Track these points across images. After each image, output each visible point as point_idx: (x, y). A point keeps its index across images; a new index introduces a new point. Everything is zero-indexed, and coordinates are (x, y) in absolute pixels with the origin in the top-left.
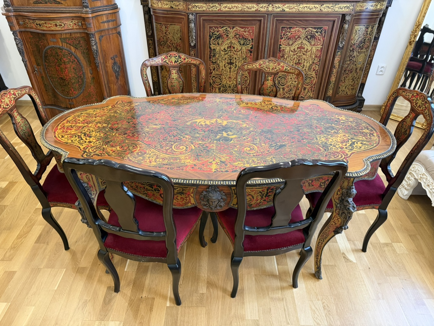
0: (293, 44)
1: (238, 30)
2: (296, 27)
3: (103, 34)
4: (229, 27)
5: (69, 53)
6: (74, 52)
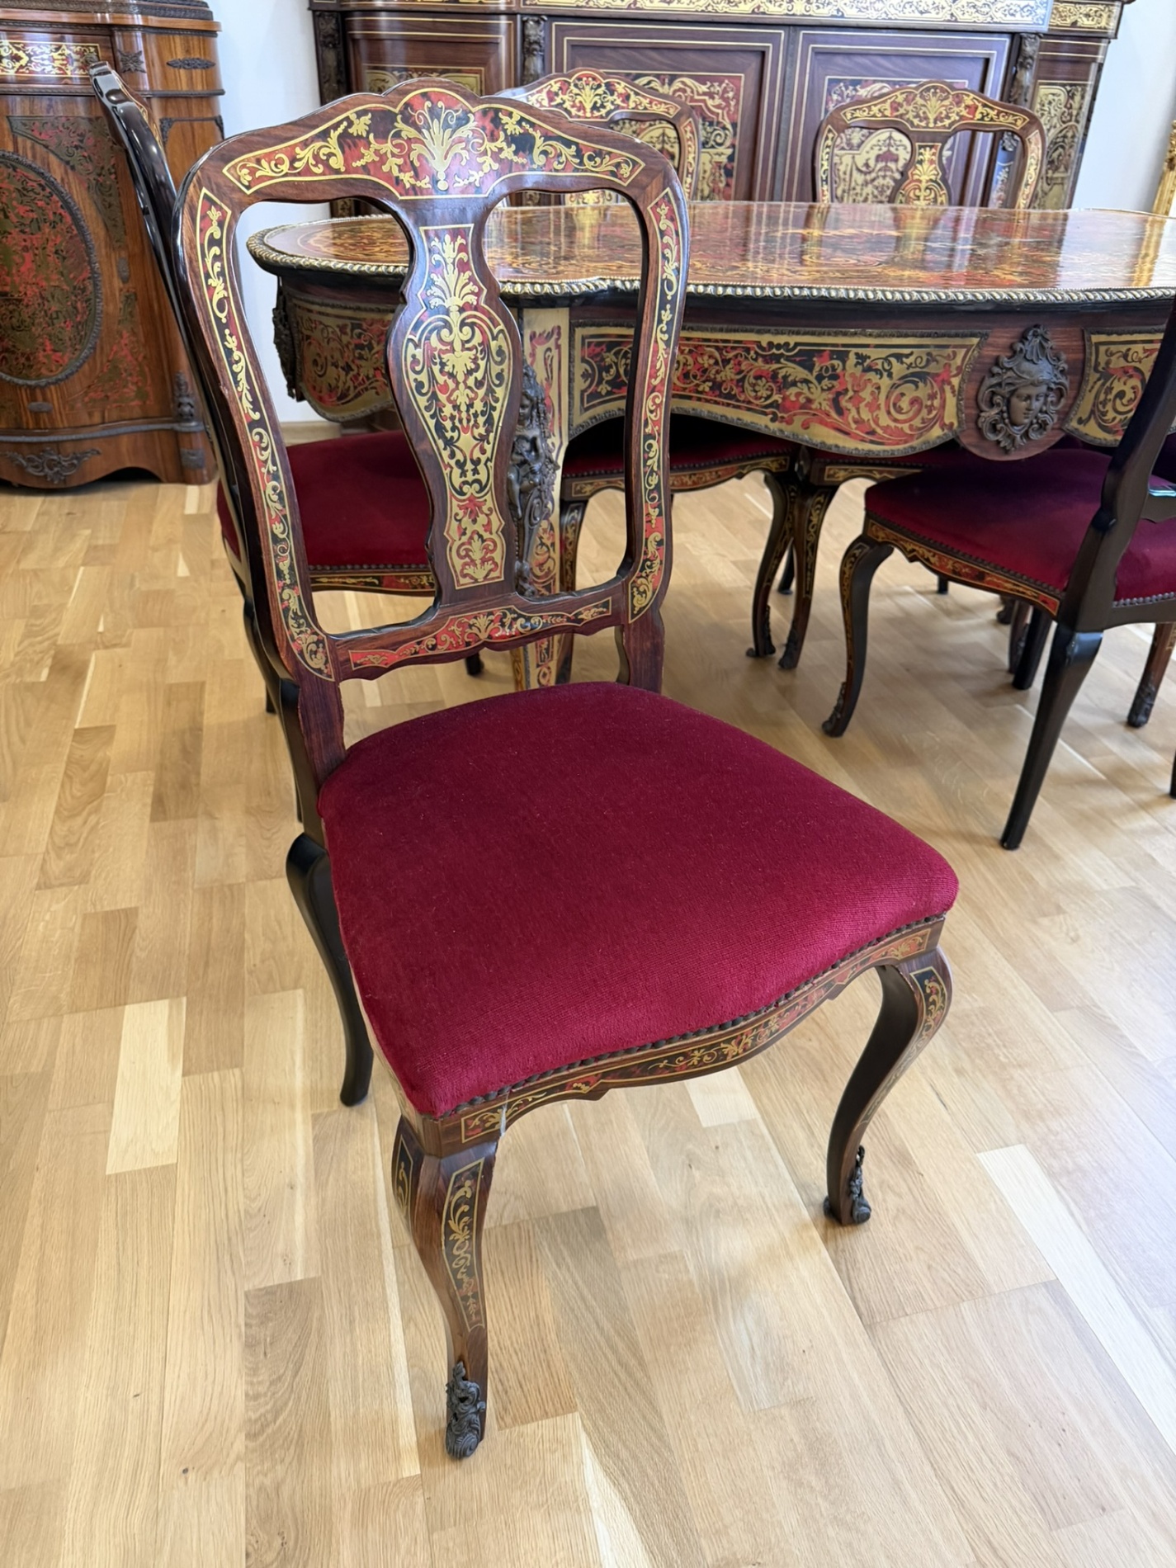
0: (863, 142)
1: (688, 90)
2: (875, 82)
3: (171, 114)
4: (658, 76)
5: (40, 185)
6: (62, 180)
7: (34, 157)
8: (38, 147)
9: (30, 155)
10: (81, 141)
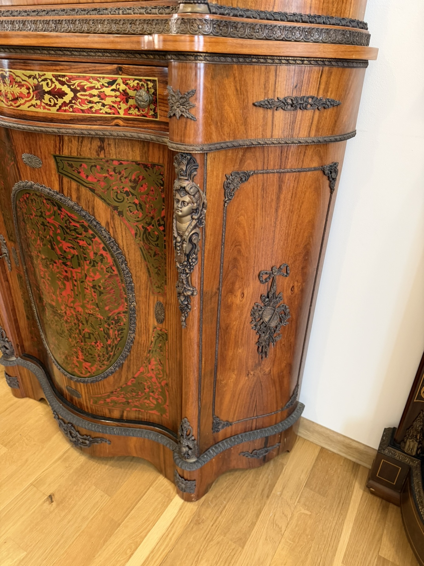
3: (249, 165)
5: (83, 226)
6: (108, 224)
7: (79, 198)
8: (83, 190)
9: (74, 196)
10: (134, 188)
